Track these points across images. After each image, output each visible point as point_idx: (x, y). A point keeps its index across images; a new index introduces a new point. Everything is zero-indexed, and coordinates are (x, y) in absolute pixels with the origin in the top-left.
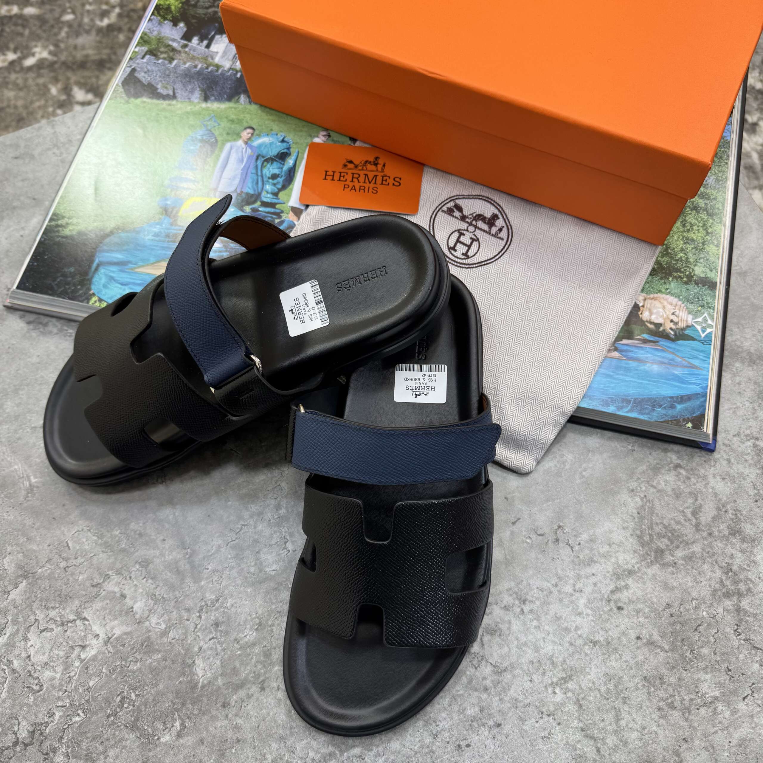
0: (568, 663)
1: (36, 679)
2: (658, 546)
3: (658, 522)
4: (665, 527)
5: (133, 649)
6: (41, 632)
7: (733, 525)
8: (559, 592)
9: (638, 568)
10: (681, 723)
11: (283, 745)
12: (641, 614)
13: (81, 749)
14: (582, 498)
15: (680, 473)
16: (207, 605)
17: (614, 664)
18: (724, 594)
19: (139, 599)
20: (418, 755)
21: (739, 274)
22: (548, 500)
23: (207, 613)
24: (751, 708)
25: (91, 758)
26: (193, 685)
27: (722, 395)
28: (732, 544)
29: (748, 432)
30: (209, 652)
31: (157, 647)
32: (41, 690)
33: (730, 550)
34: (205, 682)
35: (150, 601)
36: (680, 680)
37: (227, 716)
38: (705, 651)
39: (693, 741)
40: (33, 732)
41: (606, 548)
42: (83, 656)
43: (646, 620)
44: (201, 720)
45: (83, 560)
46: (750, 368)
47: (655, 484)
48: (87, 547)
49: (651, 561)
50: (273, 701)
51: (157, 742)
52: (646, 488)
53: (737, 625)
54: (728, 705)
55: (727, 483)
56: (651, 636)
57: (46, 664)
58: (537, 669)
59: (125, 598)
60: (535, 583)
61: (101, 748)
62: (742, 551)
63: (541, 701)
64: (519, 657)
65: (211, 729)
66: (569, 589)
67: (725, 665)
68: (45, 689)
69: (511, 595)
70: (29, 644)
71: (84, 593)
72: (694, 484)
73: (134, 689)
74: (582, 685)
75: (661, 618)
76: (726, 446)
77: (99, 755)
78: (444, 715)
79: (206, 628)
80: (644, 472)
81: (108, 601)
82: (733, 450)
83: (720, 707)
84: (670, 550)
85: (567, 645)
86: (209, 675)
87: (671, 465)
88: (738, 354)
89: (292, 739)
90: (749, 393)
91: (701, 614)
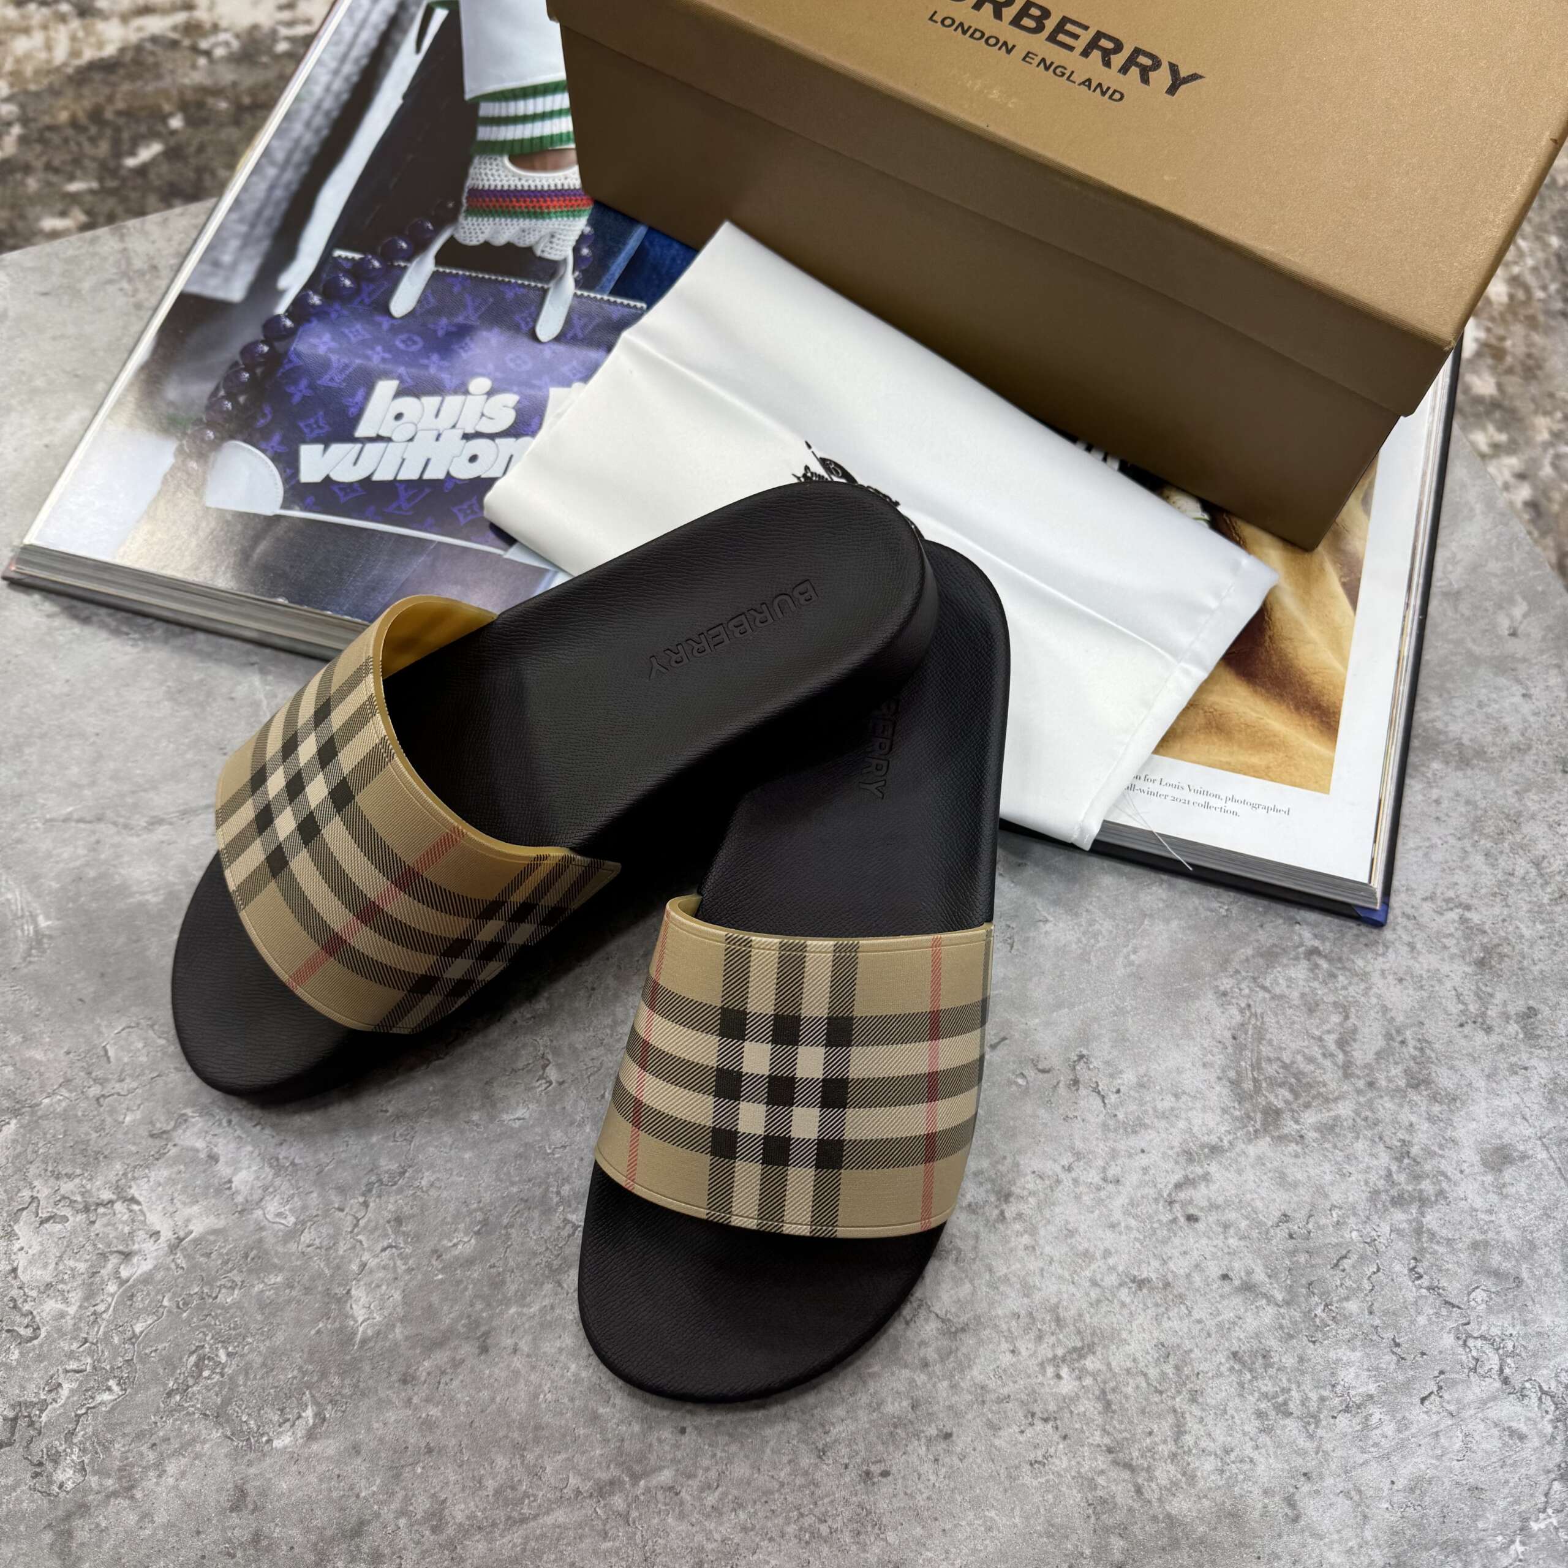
0: (1088, 1320)
1: (25, 1315)
2: (1269, 1103)
3: (1272, 1055)
4: (1285, 1066)
5: (226, 1263)
6: (42, 1223)
7: (1415, 1068)
8: (1076, 1181)
9: (1230, 1143)
10: (1302, 1442)
11: (518, 1462)
12: (1232, 1231)
13: (110, 1456)
14: (1129, 1003)
15: (1317, 966)
16: (380, 1181)
17: (1176, 1324)
18: (1393, 1198)
19: (245, 1163)
20: (786, 1490)
21: (1446, 595)
22: (1059, 1006)
23: (380, 1196)
24: (1435, 1418)
25: (130, 1475)
26: (345, 1337)
27: (1403, 821)
28: (1413, 1104)
29: (1451, 894)
30: (381, 1274)
31: (276, 1260)
32: (36, 1338)
33: (1406, 1116)
34: (370, 1332)
35: (267, 1169)
36: (1301, 1360)
37: (410, 1400)
38: (1352, 1306)
39: (1321, 1477)
40: (15, 1419)
41: (1168, 1102)
42: (124, 1273)
43: (1242, 1243)
44: (356, 1407)
45: (134, 1085)
46: (1460, 774)
47: (1268, 984)
48: (143, 1059)
49: (1256, 1131)
50: (504, 1374)
51: (266, 1448)
52: (1251, 990)
53: (1415, 1259)
54: (1392, 1411)
55: (1406, 988)
56: (1249, 1273)
57: (49, 1286)
58: (1027, 1330)
59: (217, 1161)
60: (1031, 1162)
61: (151, 1456)
62: (1431, 1119)
63: (1033, 1394)
64: (991, 1305)
65: (376, 1425)
66: (1093, 1176)
67: (1389, 1335)
68: (43, 1333)
69: (981, 1184)
70: (17, 1246)
71: (134, 1149)
72: (1345, 988)
73: (225, 1343)
74: (1114, 1364)
75: (1269, 1240)
76: (1408, 917)
77: (146, 1469)
78: (840, 1411)
79: (376, 1228)
80: (1247, 960)
81: (182, 1167)
82: (1421, 927)
83: (1377, 1413)
84: (1293, 1111)
85: (1088, 1284)
86: (378, 1318)
87: (1301, 950)
88: (1437, 745)
89: (538, 1451)
90: (1456, 821)
91: (1348, 1236)
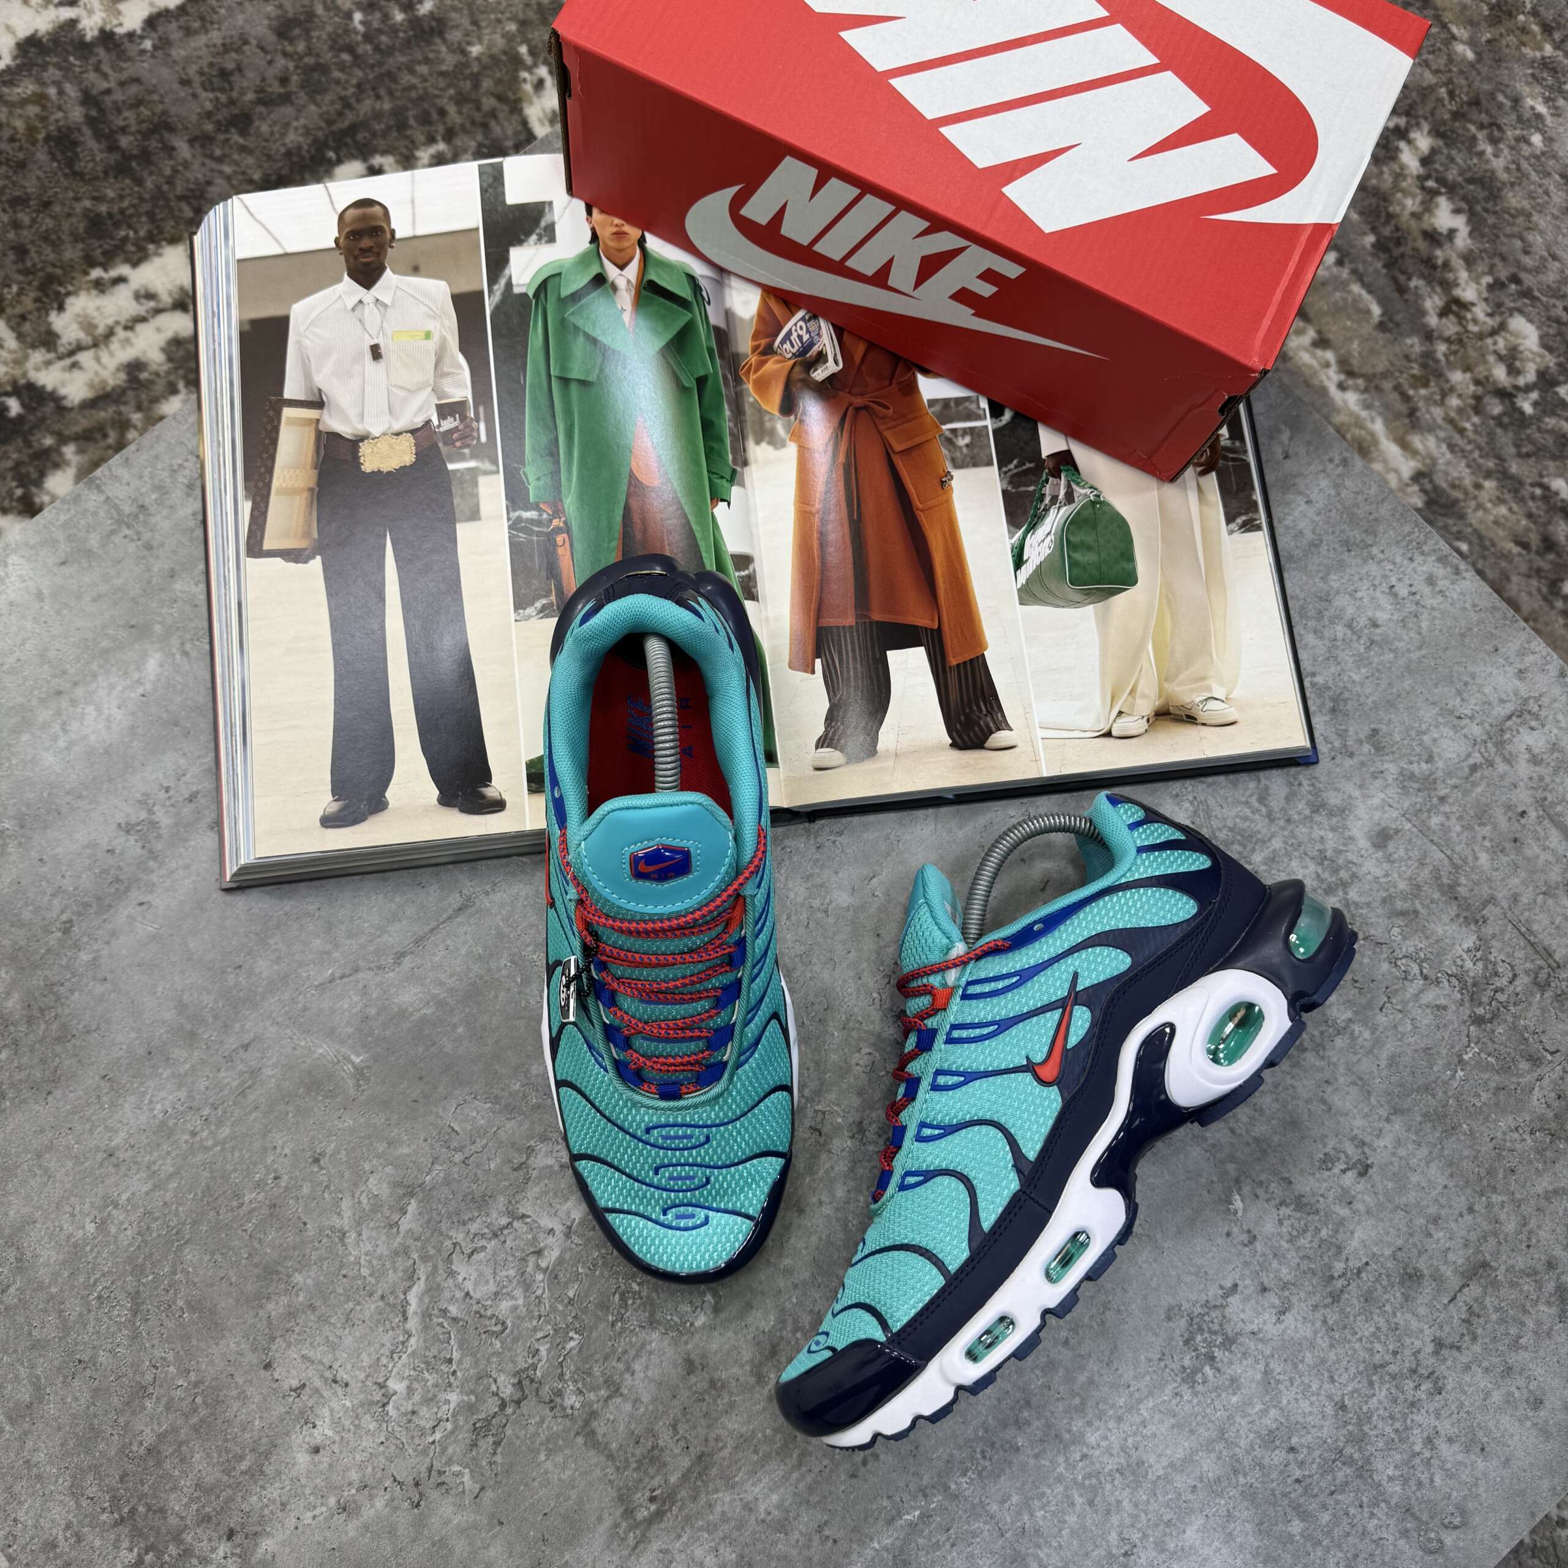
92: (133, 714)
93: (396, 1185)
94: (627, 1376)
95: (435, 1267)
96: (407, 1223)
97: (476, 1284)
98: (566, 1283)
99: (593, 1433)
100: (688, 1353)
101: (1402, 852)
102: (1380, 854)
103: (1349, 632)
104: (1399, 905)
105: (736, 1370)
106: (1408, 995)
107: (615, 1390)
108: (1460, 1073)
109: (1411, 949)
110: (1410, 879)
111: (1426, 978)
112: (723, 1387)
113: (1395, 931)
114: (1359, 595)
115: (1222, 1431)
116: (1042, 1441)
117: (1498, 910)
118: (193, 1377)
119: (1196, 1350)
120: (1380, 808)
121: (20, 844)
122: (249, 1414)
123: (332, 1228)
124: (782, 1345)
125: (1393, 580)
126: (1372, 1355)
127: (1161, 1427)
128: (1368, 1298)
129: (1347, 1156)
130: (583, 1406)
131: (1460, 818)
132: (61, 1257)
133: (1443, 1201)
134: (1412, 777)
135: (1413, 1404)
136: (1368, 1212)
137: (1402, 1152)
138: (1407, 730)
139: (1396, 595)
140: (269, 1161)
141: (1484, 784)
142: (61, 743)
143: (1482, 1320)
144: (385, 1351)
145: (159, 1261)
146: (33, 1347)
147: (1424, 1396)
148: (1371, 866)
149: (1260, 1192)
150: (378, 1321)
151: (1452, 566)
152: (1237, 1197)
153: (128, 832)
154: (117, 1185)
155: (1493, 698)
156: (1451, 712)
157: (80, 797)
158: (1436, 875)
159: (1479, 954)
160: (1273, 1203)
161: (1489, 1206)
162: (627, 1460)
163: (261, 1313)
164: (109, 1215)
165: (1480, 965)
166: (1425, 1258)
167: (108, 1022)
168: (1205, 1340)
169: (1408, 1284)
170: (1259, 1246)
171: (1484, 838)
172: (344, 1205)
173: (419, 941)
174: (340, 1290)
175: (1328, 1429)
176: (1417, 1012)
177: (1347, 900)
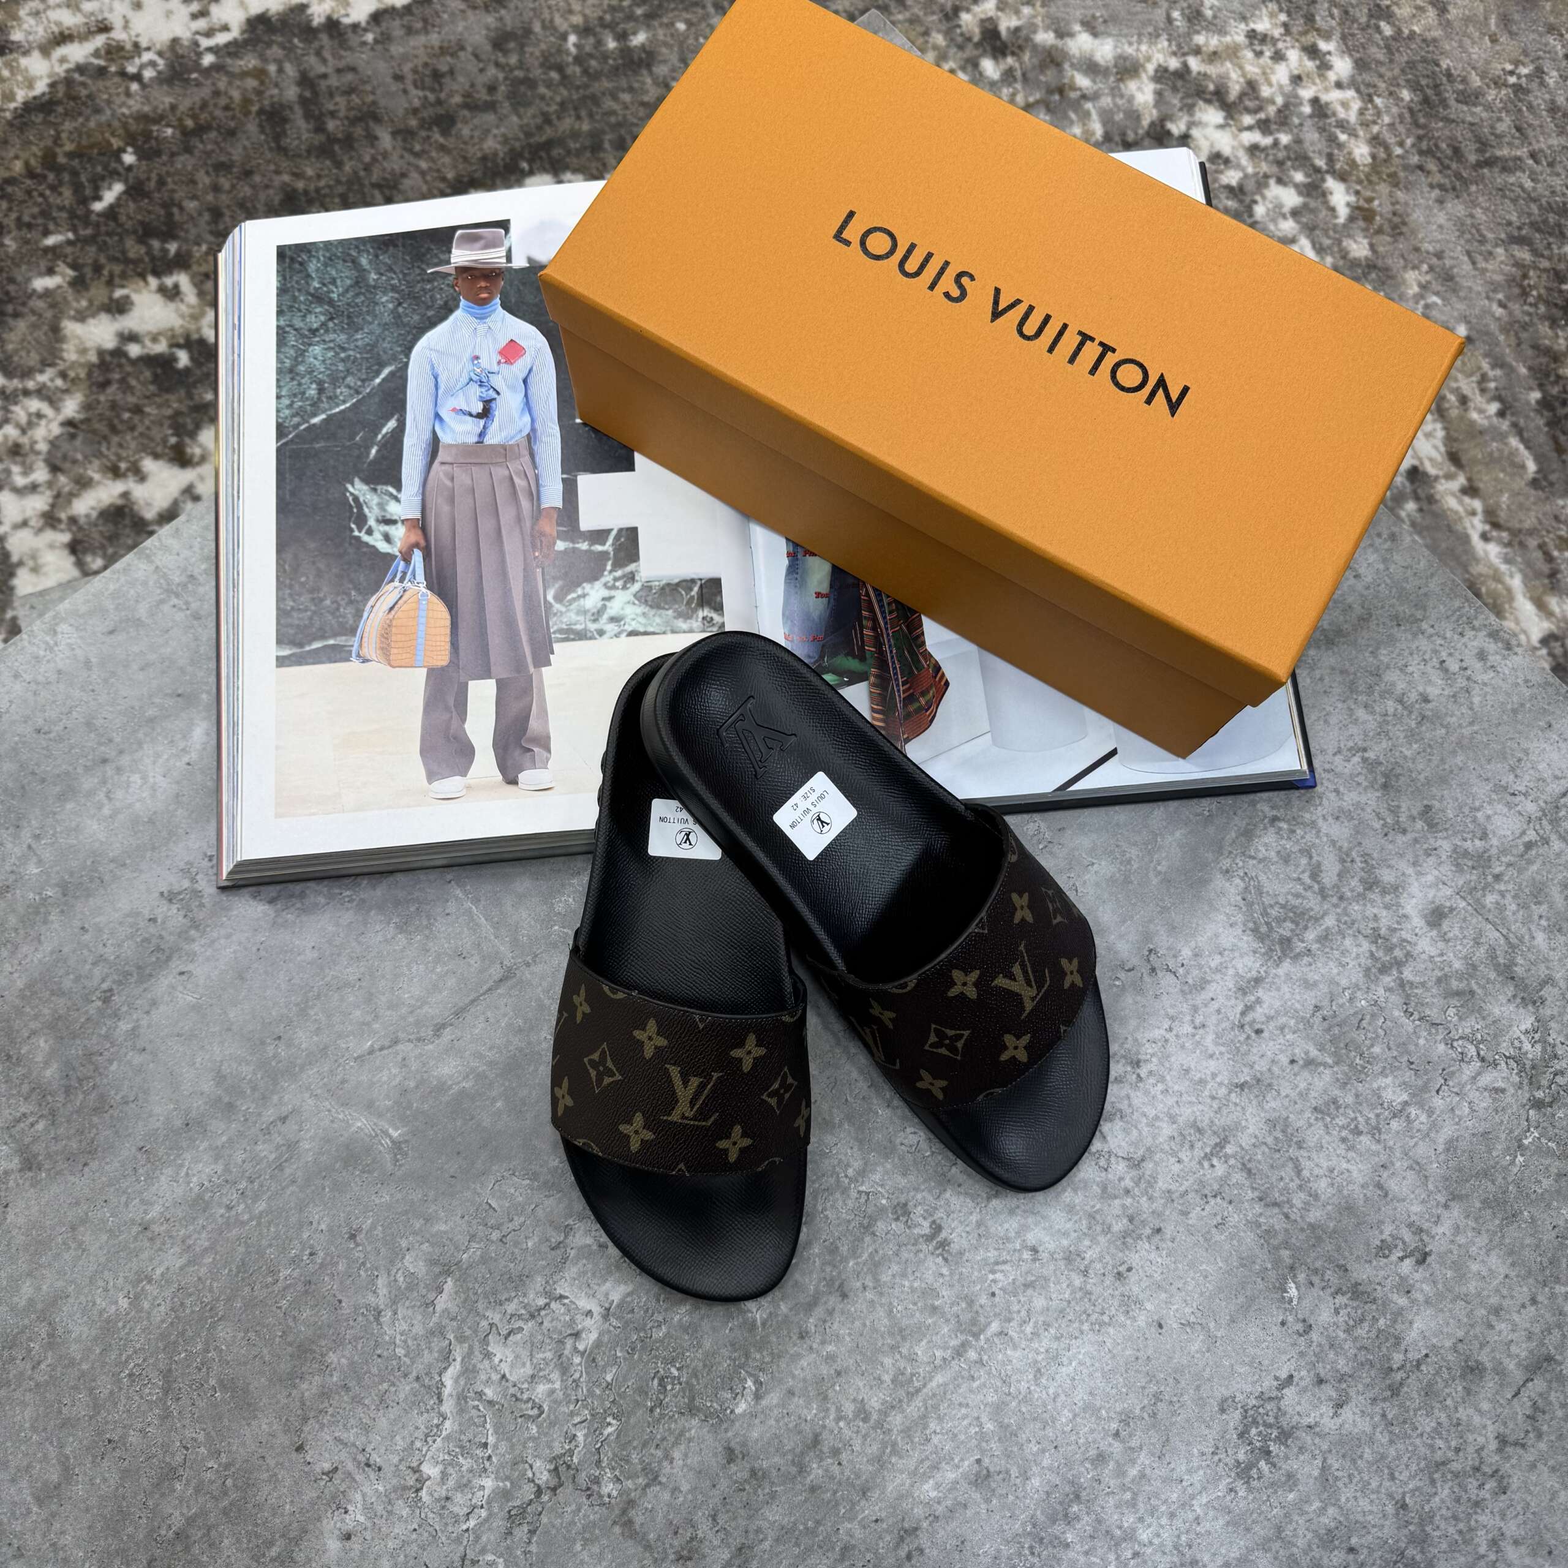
92: (178, 783)
93: (432, 1262)
94: (665, 1464)
95: (471, 1347)
96: (443, 1302)
97: (512, 1366)
98: (604, 1367)
99: (630, 1522)
100: (728, 1441)
101: (1456, 931)
102: (1434, 933)
103: (1400, 707)
104: (1455, 984)
105: (776, 1459)
106: (1465, 1078)
107: (655, 1479)
108: (1520, 1159)
109: (1468, 1031)
110: (1465, 958)
111: (1483, 1060)
112: (764, 1477)
113: (1451, 1012)
114: (1410, 669)
115: (1279, 1529)
116: (1092, 1537)
117: (1556, 990)
118: (224, 1459)
119: (1250, 1443)
120: (1435, 885)
121: (62, 911)
122: (280, 1497)
123: (367, 1307)
124: (825, 1435)
125: (1444, 655)
126: (1433, 1452)
127: (1216, 1524)
128: (1429, 1391)
129: (1404, 1243)
130: (620, 1494)
131: (1516, 897)
132: (94, 1332)
133: (1505, 1292)
134: (1466, 854)
135: (1477, 1504)
136: (1427, 1302)
137: (1460, 1239)
138: (1461, 808)
139: (1447, 671)
140: (305, 1236)
141: (1539, 862)
142: (106, 811)
143: (1547, 1417)
144: (419, 1434)
145: (192, 1338)
146: (63, 1425)
147: (1488, 1496)
148: (1426, 945)
149: (1316, 1280)
150: (413, 1403)
151: (1502, 641)
152: (1293, 1285)
153: (170, 901)
154: (151, 1259)
155: (1547, 774)
156: (1506, 788)
157: (124, 865)
158: (1492, 954)
159: (1537, 1036)
160: (1329, 1291)
161: (1553, 1296)
162: (665, 1550)
163: (294, 1392)
164: (143, 1289)
165: (1538, 1047)
166: (1487, 1349)
167: (146, 1092)
168: (1260, 1434)
169: (1470, 1377)
170: (1314, 1336)
171: (1541, 917)
172: (380, 1282)
173: (459, 1012)
174: (375, 1371)
175: (1389, 1529)
176: (1473, 1095)
177: (1402, 980)
